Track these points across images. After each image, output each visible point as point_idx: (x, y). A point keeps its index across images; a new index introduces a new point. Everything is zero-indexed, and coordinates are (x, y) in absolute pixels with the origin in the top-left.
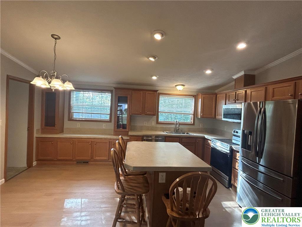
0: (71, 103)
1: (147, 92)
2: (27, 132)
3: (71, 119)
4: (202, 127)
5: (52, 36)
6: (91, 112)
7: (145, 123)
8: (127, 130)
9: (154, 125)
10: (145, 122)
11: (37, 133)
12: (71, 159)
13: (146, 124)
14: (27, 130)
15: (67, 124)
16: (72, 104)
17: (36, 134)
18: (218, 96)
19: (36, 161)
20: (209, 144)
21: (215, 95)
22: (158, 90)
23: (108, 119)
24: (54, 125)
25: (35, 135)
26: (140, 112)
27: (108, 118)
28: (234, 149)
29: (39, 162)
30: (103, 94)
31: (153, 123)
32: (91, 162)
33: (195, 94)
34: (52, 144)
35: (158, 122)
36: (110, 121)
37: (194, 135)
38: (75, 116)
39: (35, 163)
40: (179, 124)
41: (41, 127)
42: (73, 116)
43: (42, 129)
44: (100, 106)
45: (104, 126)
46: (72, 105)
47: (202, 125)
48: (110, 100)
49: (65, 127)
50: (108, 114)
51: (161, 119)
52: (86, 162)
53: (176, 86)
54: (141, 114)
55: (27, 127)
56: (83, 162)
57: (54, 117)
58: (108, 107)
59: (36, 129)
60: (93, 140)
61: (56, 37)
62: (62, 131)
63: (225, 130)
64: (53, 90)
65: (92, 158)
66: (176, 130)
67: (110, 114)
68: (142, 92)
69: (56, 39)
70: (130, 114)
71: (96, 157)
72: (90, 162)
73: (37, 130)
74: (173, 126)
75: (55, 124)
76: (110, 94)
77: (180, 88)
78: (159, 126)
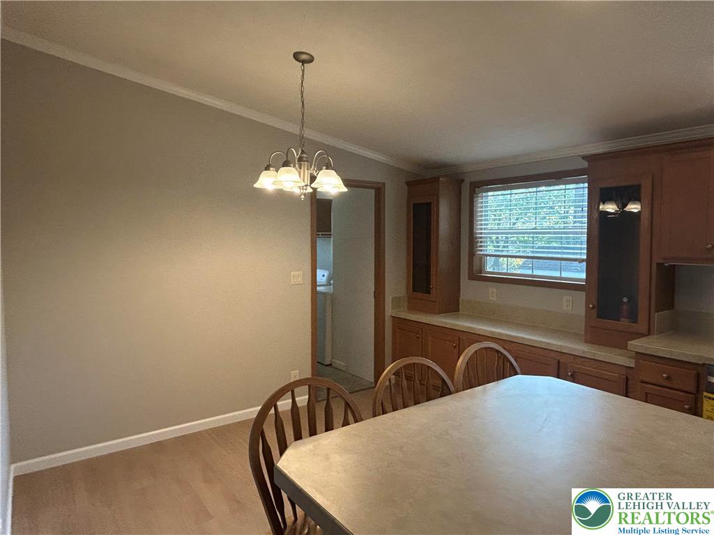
0: (477, 227)
3: (478, 275)
5: (296, 56)
8: (640, 327)
15: (469, 290)
17: (392, 309)
24: (428, 290)
25: (389, 311)
30: (568, 186)
34: (417, 338)
38: (490, 267)
41: (407, 293)
42: (485, 265)
43: (408, 297)
45: (567, 303)
49: (462, 297)
50: (581, 261)
59: (392, 298)
61: (303, 59)
62: (452, 306)
67: (587, 260)
69: (303, 62)
70: (656, 260)
73: (396, 301)
75: (429, 286)
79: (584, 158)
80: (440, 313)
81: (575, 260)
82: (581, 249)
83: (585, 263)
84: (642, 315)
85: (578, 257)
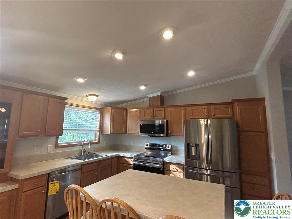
4: (106, 144)
7: (35, 151)
9: (51, 150)
13: (38, 152)
18: (129, 111)
20: (127, 162)
21: (125, 111)
22: (67, 99)
26: (38, 132)
28: (167, 161)
31: (51, 148)
33: (101, 107)
35: (56, 146)
37: (110, 155)
40: (90, 143)
53: (87, 96)
63: (132, 144)
66: (83, 153)
70: (16, 137)
74: (78, 148)
77: (93, 99)
78: (59, 151)
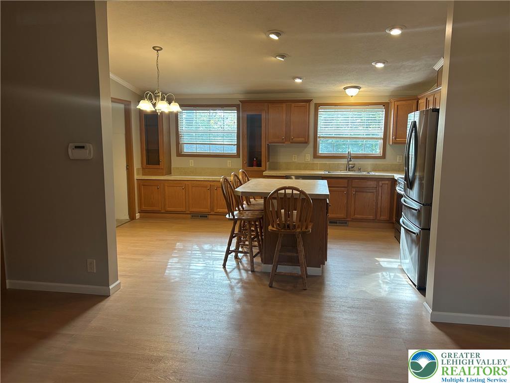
0: (179, 129)
1: (293, 105)
2: (126, 172)
3: (180, 154)
4: (401, 161)
5: (154, 48)
6: (209, 143)
7: (293, 157)
8: (262, 168)
9: (309, 160)
10: (294, 155)
11: (138, 174)
12: (183, 211)
13: (295, 159)
14: (126, 169)
15: (176, 162)
16: (181, 130)
18: (419, 103)
19: (139, 212)
21: (415, 102)
22: (313, 99)
23: (235, 153)
24: (158, 163)
25: (136, 177)
26: (283, 139)
27: (234, 150)
29: (143, 214)
31: (308, 157)
32: (212, 216)
34: (158, 188)
35: (316, 156)
36: (238, 156)
38: (187, 149)
39: (138, 215)
41: (142, 166)
42: (183, 149)
43: (143, 168)
44: (222, 133)
45: (229, 163)
46: (181, 132)
47: (400, 157)
48: (236, 122)
49: (172, 166)
50: (235, 145)
51: (323, 149)
52: (203, 216)
53: (345, 89)
54: (284, 143)
55: (125, 166)
56: (201, 216)
57: (158, 151)
58: (234, 133)
59: (137, 169)
60: (212, 184)
61: (157, 49)
62: (169, 173)
64: (159, 113)
65: (212, 210)
67: (237, 144)
68: (284, 105)
69: (158, 50)
70: (267, 143)
71: (217, 209)
72: (210, 216)
75: (159, 161)
76: (236, 112)
79: (240, 101)
80: (166, 175)
81: (232, 145)
82: (234, 139)
83: (236, 146)
84: (263, 164)
85: (233, 143)
